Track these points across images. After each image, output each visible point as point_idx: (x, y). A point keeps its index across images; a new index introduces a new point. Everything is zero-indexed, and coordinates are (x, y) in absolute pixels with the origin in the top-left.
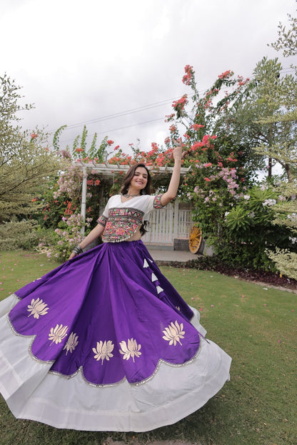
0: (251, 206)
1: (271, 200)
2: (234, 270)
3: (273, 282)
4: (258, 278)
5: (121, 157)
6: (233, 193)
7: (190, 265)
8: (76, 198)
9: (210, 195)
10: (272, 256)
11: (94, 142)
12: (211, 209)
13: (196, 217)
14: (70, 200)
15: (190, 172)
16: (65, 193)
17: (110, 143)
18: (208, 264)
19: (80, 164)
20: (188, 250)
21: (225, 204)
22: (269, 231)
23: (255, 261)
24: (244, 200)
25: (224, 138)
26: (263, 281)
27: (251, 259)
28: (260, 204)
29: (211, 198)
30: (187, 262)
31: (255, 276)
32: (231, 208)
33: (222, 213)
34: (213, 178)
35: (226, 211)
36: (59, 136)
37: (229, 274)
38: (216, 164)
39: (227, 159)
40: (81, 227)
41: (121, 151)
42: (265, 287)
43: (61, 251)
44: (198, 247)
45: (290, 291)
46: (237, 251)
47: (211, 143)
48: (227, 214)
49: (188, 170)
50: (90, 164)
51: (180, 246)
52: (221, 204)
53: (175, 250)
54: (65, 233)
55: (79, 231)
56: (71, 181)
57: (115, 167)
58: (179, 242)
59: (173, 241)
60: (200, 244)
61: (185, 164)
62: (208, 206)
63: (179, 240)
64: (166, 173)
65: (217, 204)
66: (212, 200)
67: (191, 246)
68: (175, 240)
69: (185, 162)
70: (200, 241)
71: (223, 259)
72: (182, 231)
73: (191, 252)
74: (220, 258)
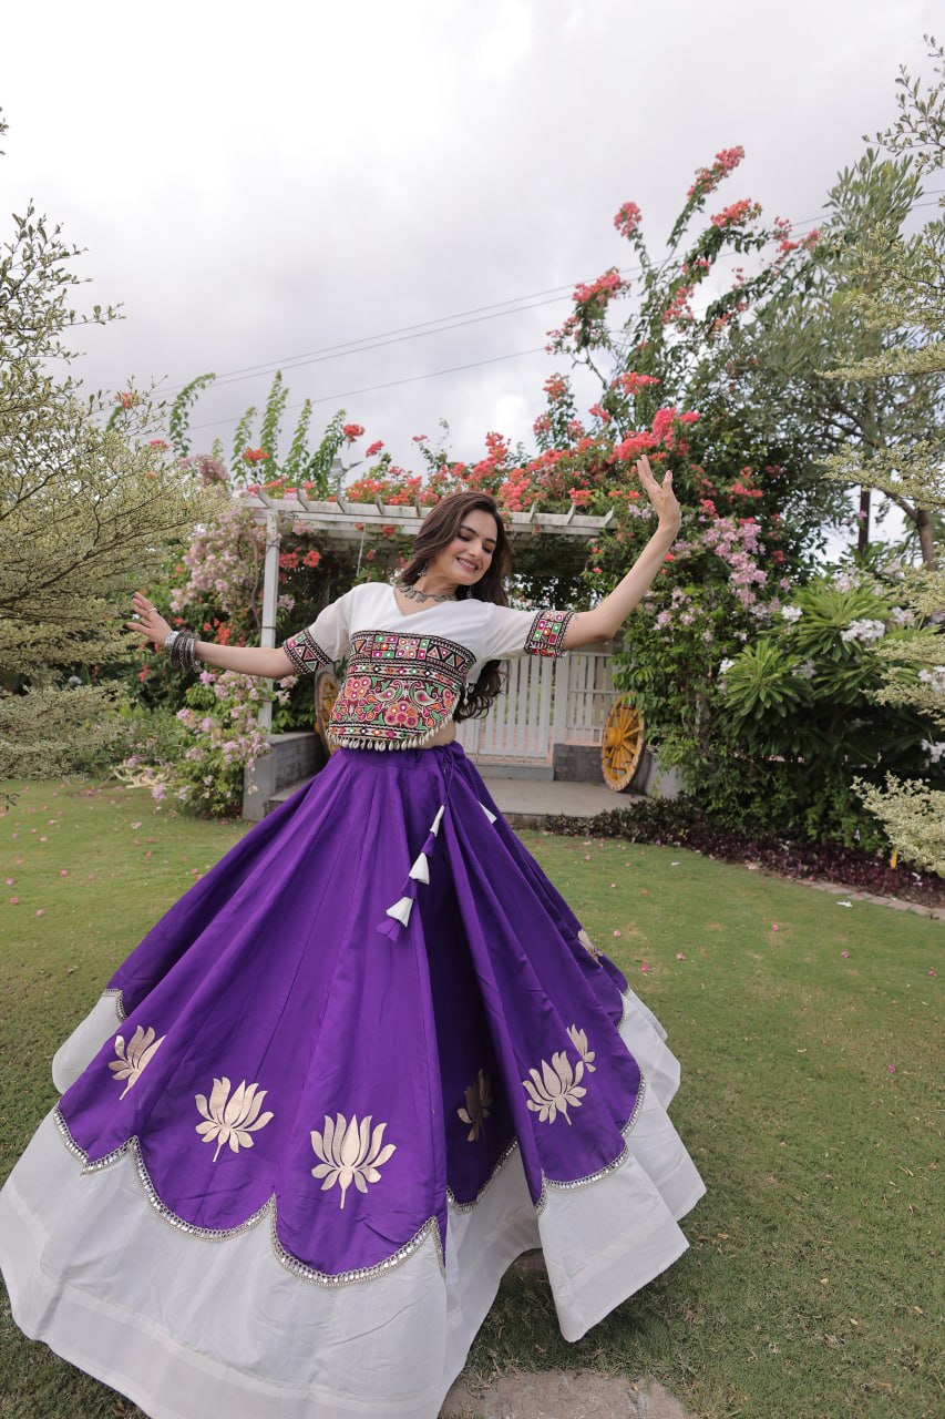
0: (803, 641)
1: (869, 624)
2: (744, 842)
3: (869, 882)
4: (821, 871)
5: (388, 477)
6: (746, 597)
7: (606, 828)
8: (243, 611)
9: (675, 606)
10: (874, 801)
11: (302, 431)
12: (675, 651)
13: (627, 677)
14: (223, 617)
15: (611, 531)
16: (206, 596)
17: (353, 432)
18: (664, 824)
19: (257, 503)
20: (600, 780)
21: (721, 635)
22: (858, 722)
23: (812, 815)
24: (781, 621)
25: (720, 419)
26: (837, 880)
27: (800, 809)
28: (834, 634)
29: (677, 614)
30: (597, 819)
31: (811, 863)
32: (740, 646)
33: (711, 664)
34: (684, 550)
35: (723, 656)
36: (188, 408)
37: (731, 856)
38: (695, 504)
39: (728, 489)
40: (260, 703)
41: (387, 459)
42: (844, 897)
43: (197, 779)
44: (632, 771)
45: (921, 910)
46: (758, 784)
47: (680, 436)
48: (726, 665)
49: (602, 522)
50: (290, 503)
51: (574, 766)
52: (707, 635)
53: (556, 778)
54: (208, 721)
55: (255, 716)
56: (227, 557)
57: (368, 513)
58: (572, 755)
59: (552, 752)
60: (636, 761)
61: (594, 504)
62: (667, 639)
63: (571, 748)
64: (534, 531)
65: (696, 636)
66: (680, 622)
67: (610, 765)
68: (558, 747)
69: (594, 499)
70: (637, 751)
71: (710, 809)
72: (579, 720)
73: (607, 786)
74: (699, 805)
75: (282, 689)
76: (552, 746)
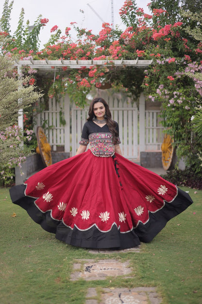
9: (176, 97)
12: (177, 113)
17: (44, 22)
18: (179, 179)
29: (177, 99)
33: (189, 118)
34: (178, 74)
39: (195, 50)
44: (170, 161)
48: (192, 118)
49: (150, 62)
50: (26, 61)
51: (149, 161)
52: (187, 107)
57: (57, 64)
58: (148, 156)
59: (139, 155)
60: (171, 156)
61: (146, 56)
62: (173, 109)
63: (148, 154)
64: (124, 67)
65: (184, 107)
66: (177, 103)
67: (164, 160)
68: (142, 153)
69: (146, 54)
70: (172, 153)
71: (196, 172)
72: (151, 141)
73: (164, 169)
74: (193, 171)
75: (27, 136)
76: (139, 153)
